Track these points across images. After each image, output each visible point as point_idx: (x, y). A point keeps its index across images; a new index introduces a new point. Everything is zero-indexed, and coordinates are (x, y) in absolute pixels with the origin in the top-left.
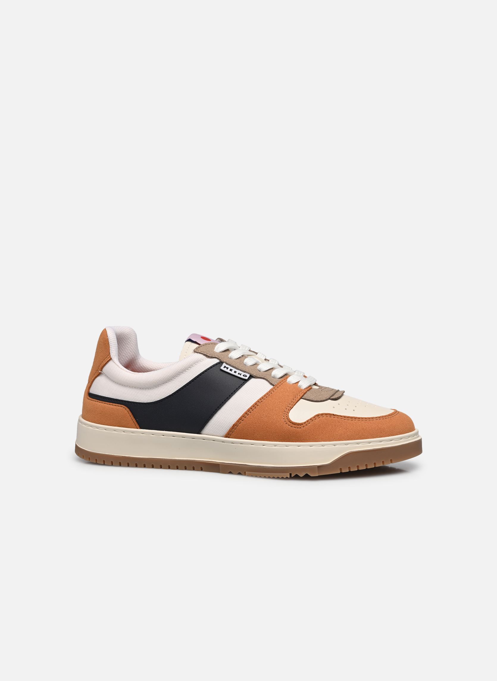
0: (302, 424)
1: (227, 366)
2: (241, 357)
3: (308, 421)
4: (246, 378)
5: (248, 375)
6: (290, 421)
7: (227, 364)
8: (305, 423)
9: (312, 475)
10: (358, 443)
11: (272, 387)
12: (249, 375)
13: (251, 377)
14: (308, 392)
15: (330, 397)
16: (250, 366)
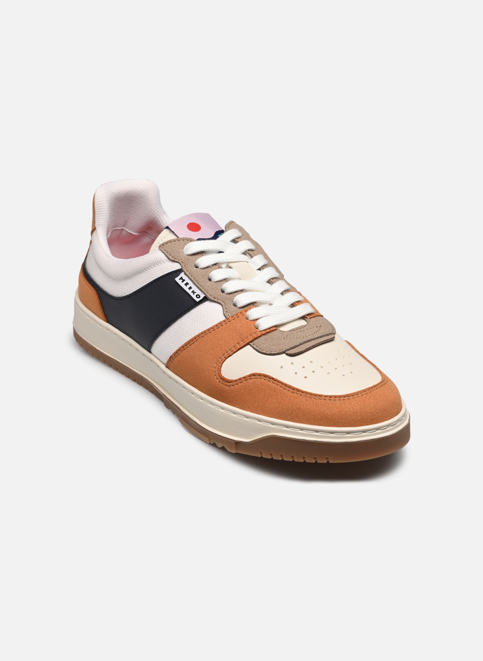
0: (231, 381)
1: (185, 277)
2: (211, 266)
3: (240, 379)
4: (198, 300)
5: (202, 296)
6: (220, 374)
7: (185, 274)
8: (236, 381)
9: (229, 450)
10: (287, 427)
11: (224, 318)
12: (204, 296)
13: (205, 299)
14: (263, 337)
15: (286, 351)
16: (215, 282)
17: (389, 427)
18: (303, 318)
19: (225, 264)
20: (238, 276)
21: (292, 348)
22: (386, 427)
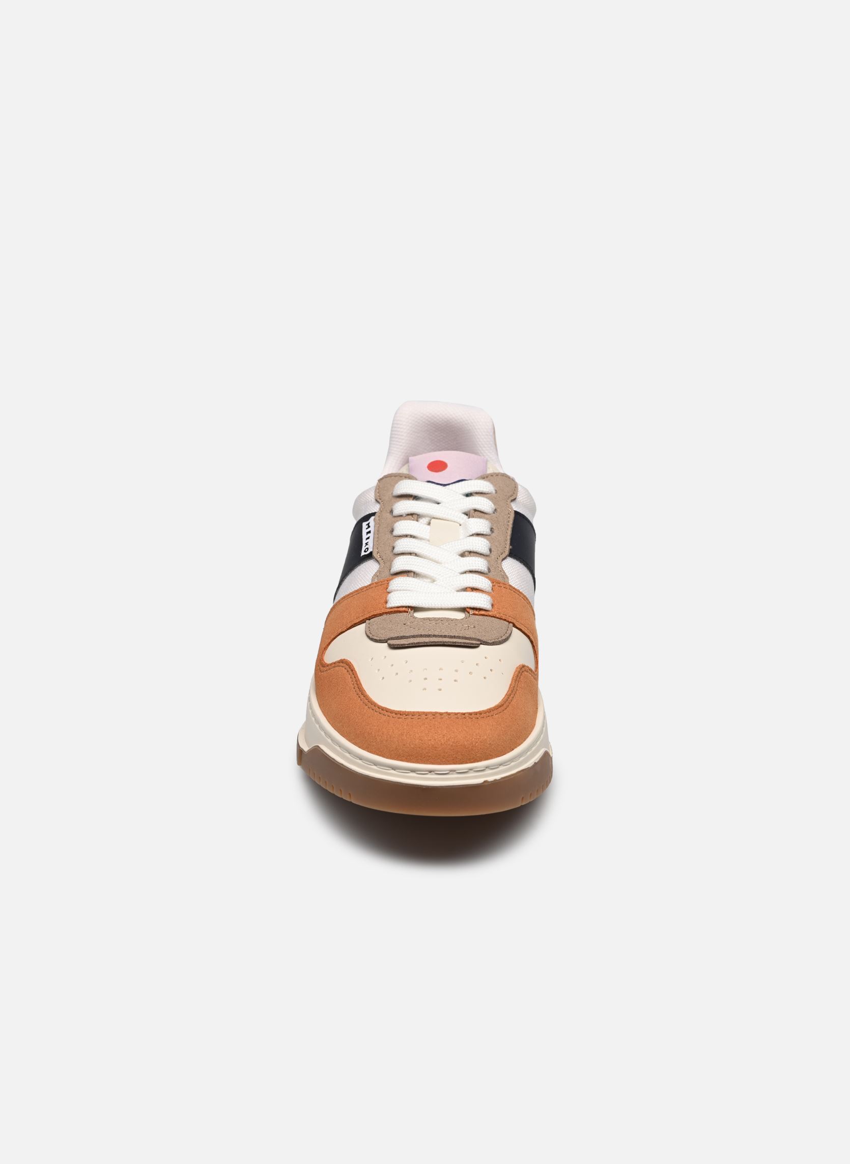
0: (325, 665)
1: (372, 523)
3: (331, 664)
4: (363, 554)
6: (323, 654)
7: (375, 519)
8: (328, 666)
11: (370, 583)
12: (371, 550)
13: (371, 555)
14: (383, 616)
15: (389, 639)
16: (395, 536)
17: (432, 774)
18: (463, 610)
19: (427, 518)
20: (428, 538)
21: (397, 638)
22: (427, 772)
